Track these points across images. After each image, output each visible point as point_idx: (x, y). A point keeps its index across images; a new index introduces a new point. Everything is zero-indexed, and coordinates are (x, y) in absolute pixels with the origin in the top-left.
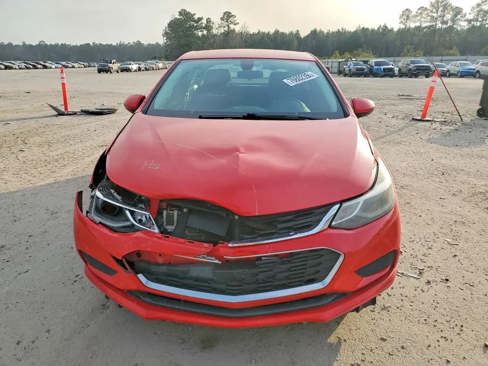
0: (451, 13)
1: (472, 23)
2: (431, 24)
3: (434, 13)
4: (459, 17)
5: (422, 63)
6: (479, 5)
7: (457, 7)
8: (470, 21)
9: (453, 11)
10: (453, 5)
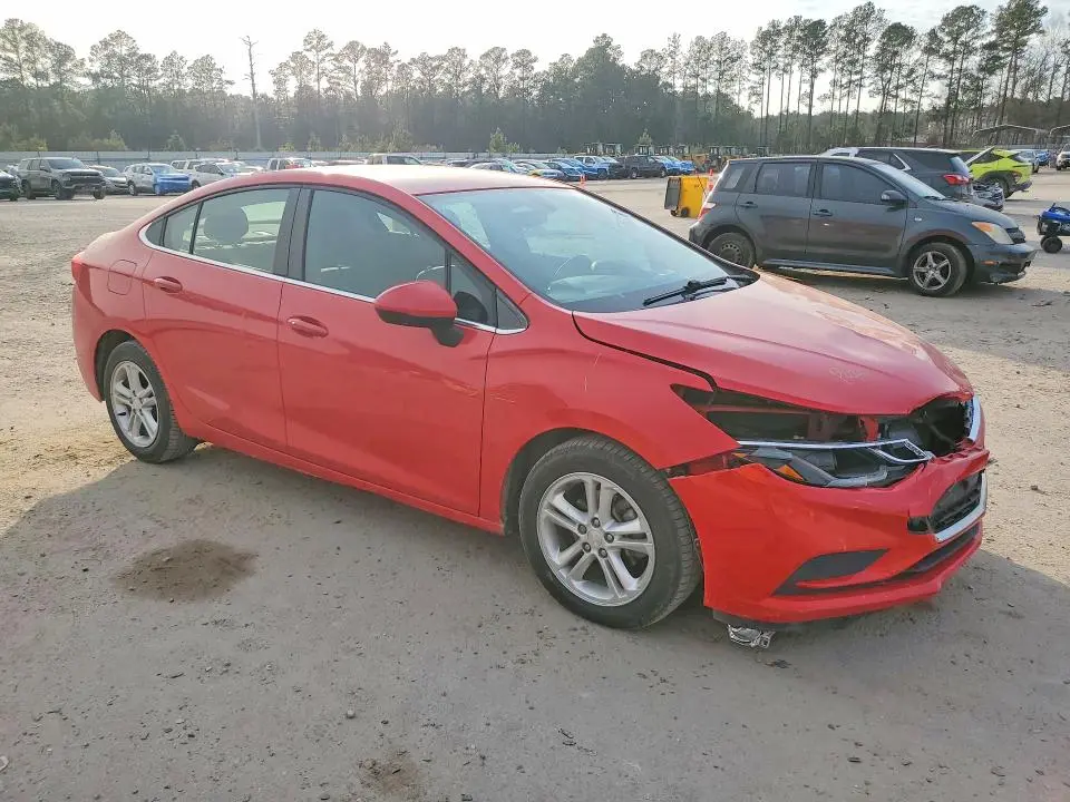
0: (49, 55)
1: (103, 81)
2: (11, 76)
3: (9, 51)
4: (69, 65)
5: (75, 166)
6: (105, 44)
7: (59, 44)
8: (95, 77)
9: (52, 51)
10: (48, 38)
